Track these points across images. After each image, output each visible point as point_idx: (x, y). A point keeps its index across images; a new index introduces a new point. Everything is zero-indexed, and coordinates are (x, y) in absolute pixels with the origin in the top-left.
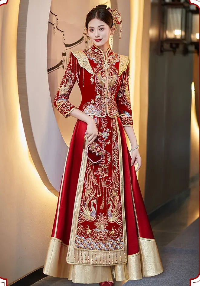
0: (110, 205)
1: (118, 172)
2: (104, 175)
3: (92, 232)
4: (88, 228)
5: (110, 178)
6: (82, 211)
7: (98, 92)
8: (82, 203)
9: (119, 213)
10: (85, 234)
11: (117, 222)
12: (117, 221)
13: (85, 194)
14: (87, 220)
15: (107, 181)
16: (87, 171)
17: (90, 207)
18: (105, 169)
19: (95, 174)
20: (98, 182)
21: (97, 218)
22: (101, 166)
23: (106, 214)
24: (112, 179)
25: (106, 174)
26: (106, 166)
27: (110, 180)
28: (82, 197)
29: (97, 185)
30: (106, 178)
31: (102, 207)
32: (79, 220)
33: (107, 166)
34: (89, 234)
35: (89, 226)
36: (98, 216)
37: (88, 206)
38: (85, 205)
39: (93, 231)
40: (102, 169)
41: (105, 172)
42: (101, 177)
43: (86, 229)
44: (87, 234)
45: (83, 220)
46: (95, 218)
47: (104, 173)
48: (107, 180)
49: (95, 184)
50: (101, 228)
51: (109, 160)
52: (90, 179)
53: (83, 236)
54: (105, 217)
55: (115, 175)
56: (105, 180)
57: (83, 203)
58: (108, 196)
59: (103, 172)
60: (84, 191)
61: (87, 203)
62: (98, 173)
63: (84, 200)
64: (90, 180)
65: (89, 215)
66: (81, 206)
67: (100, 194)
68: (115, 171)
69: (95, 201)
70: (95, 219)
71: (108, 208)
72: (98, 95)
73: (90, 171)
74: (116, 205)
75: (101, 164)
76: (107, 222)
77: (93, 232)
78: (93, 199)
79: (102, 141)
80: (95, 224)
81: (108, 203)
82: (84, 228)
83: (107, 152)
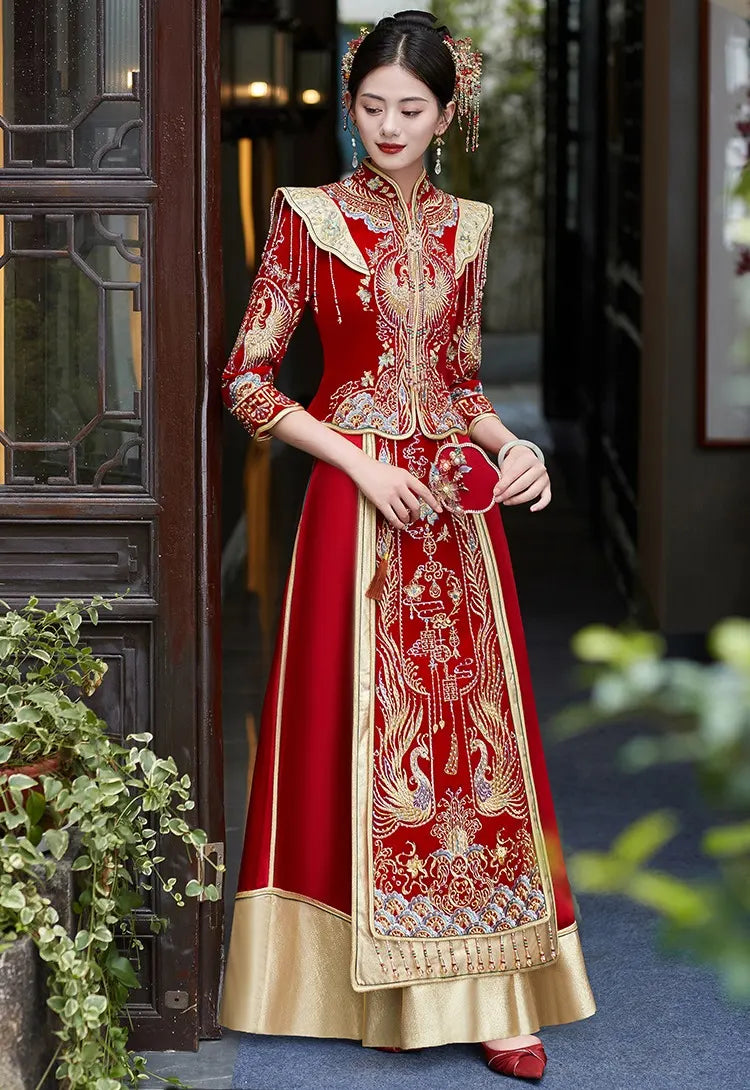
0: (478, 754)
1: (493, 636)
2: (443, 654)
3: (427, 868)
4: (412, 853)
5: (469, 661)
6: (384, 794)
7: (388, 340)
8: (378, 768)
9: (513, 777)
10: (403, 879)
11: (511, 811)
12: (509, 808)
13: (383, 732)
14: (402, 825)
15: (458, 675)
16: (382, 650)
17: (410, 774)
18: (446, 633)
19: (412, 657)
20: (426, 683)
21: (439, 810)
22: (430, 625)
23: (467, 790)
24: (475, 662)
25: (452, 649)
26: (449, 621)
27: (467, 668)
28: (377, 746)
29: (426, 693)
30: (452, 663)
31: (451, 768)
32: (377, 831)
33: (452, 618)
34: (417, 879)
35: (414, 847)
36: (443, 803)
37: (400, 773)
38: (389, 772)
39: (431, 860)
40: (437, 634)
41: (446, 643)
42: (436, 662)
43: (404, 860)
44: (411, 880)
45: (389, 825)
46: (432, 810)
47: (445, 646)
48: (456, 671)
49: (418, 691)
50: (458, 843)
51: (456, 595)
52: (396, 677)
53: (400, 891)
54: (466, 799)
55: (485, 648)
56: (451, 672)
57: (383, 764)
58: (470, 723)
59: (438, 643)
60: (380, 721)
61: (397, 762)
62: (421, 651)
63: (384, 753)
64: (397, 682)
65: (410, 804)
66: (378, 779)
67: (438, 720)
68: (483, 634)
69: (423, 751)
70: (431, 814)
71: (475, 765)
72: (387, 351)
73: (391, 648)
74: (498, 750)
75: (429, 614)
76: (478, 815)
77: (433, 865)
78: (414, 745)
79: (422, 530)
80: (433, 832)
81: (470, 750)
82: (397, 857)
83: (446, 570)
